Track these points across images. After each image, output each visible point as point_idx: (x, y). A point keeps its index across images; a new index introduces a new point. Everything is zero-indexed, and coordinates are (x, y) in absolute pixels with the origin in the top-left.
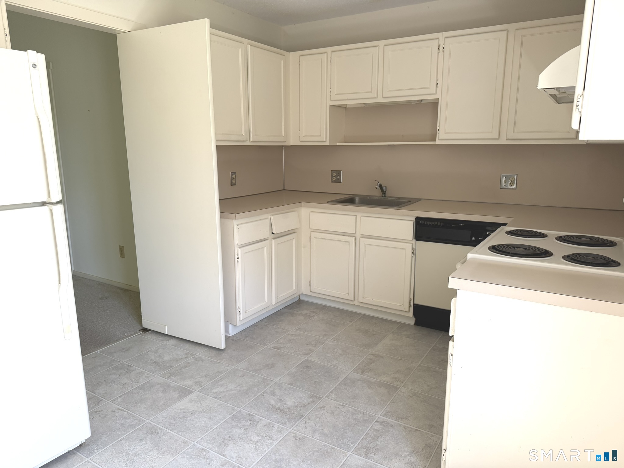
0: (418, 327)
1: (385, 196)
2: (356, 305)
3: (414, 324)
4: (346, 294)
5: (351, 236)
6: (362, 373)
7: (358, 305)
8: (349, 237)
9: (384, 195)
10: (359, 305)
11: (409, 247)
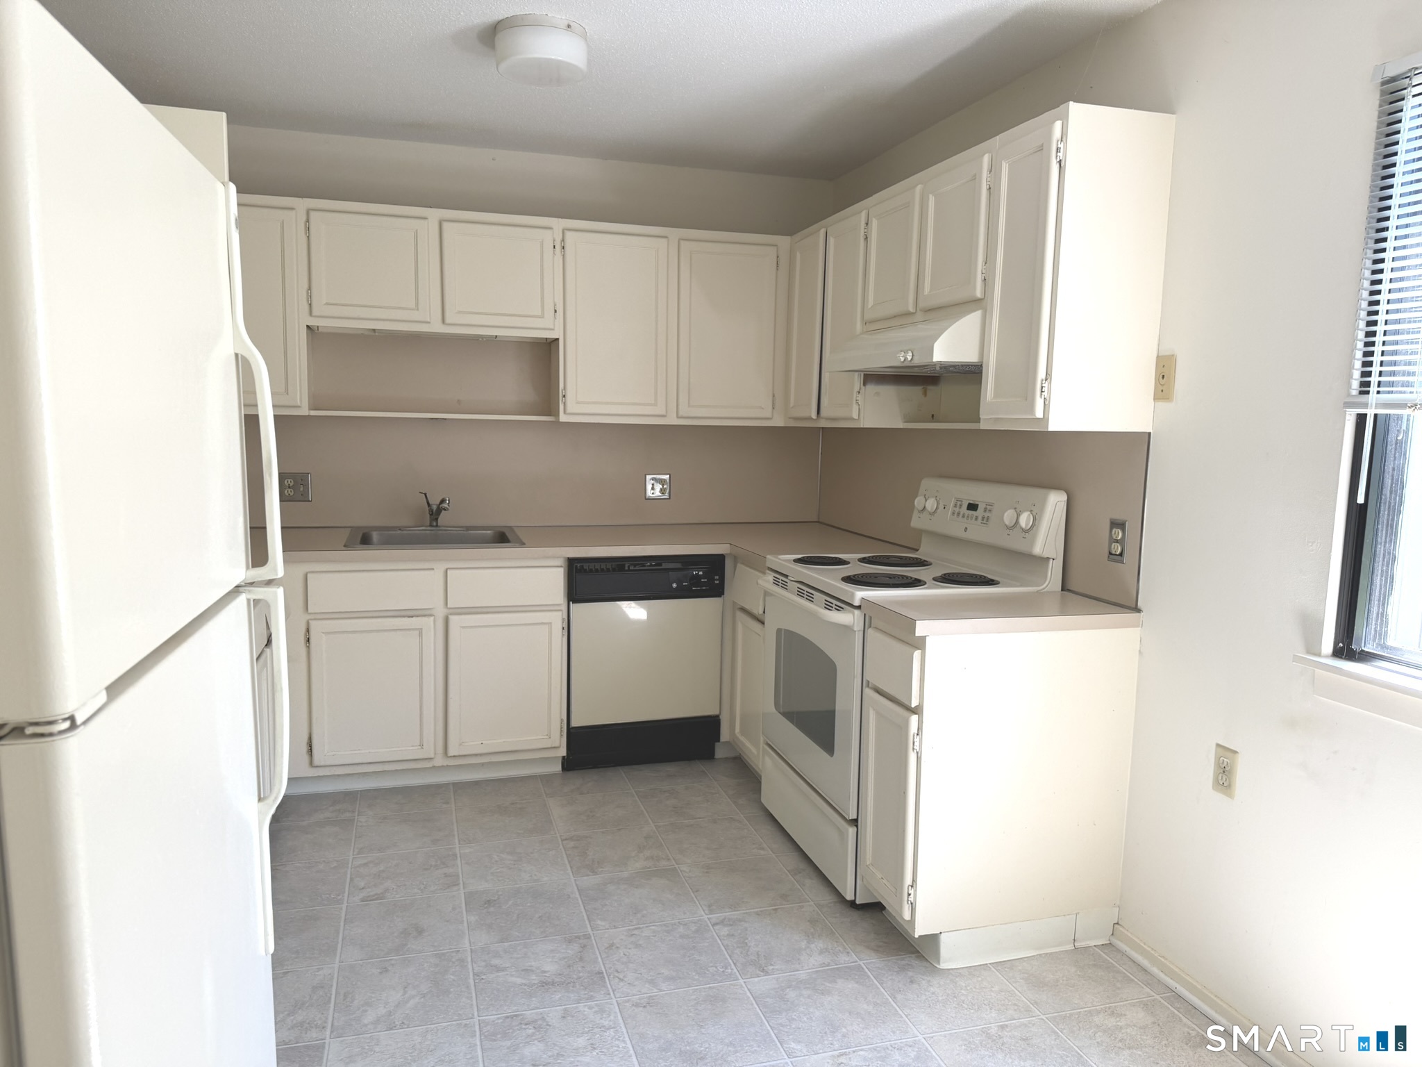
0: (570, 774)
1: (437, 526)
2: (439, 767)
3: (561, 769)
4: (417, 748)
5: (425, 616)
6: (595, 873)
7: (443, 766)
8: (419, 618)
9: (435, 524)
10: (445, 765)
11: (557, 619)
